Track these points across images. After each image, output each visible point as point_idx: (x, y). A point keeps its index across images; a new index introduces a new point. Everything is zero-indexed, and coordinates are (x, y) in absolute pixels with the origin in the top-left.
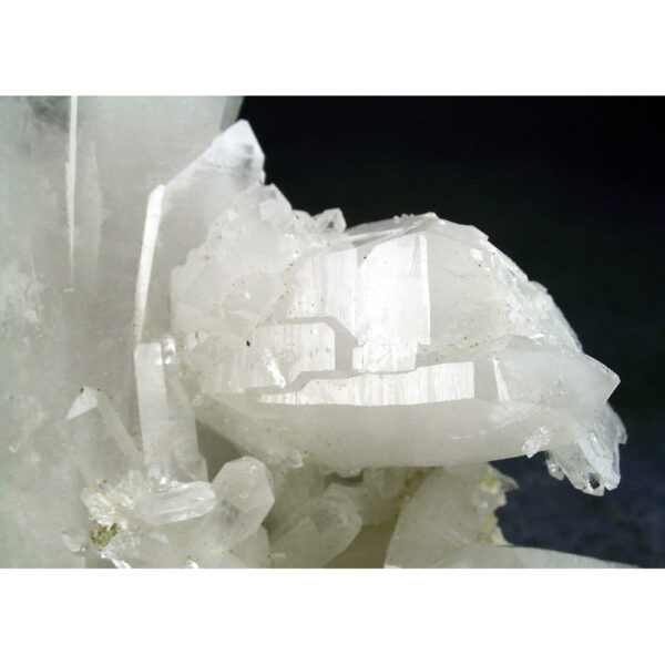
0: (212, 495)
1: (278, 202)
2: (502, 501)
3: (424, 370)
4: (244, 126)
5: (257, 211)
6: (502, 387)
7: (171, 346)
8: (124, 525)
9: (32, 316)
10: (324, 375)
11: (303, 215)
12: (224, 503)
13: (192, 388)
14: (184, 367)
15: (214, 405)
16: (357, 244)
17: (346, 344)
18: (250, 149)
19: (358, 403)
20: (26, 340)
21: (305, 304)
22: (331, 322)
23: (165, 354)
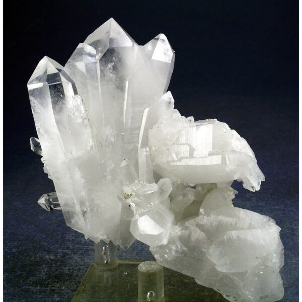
0: (157, 187)
1: (177, 114)
2: (234, 197)
3: (210, 157)
4: (169, 93)
5: (172, 116)
6: (228, 162)
7: (148, 150)
8: (134, 194)
9: (113, 140)
10: (186, 158)
11: (184, 117)
12: (160, 189)
13: (153, 161)
14: (151, 155)
15: (157, 165)
16: (197, 126)
17: (192, 150)
18: (171, 99)
19: (194, 165)
20: (111, 146)
21: (183, 140)
22: (189, 145)
23: (146, 152)
